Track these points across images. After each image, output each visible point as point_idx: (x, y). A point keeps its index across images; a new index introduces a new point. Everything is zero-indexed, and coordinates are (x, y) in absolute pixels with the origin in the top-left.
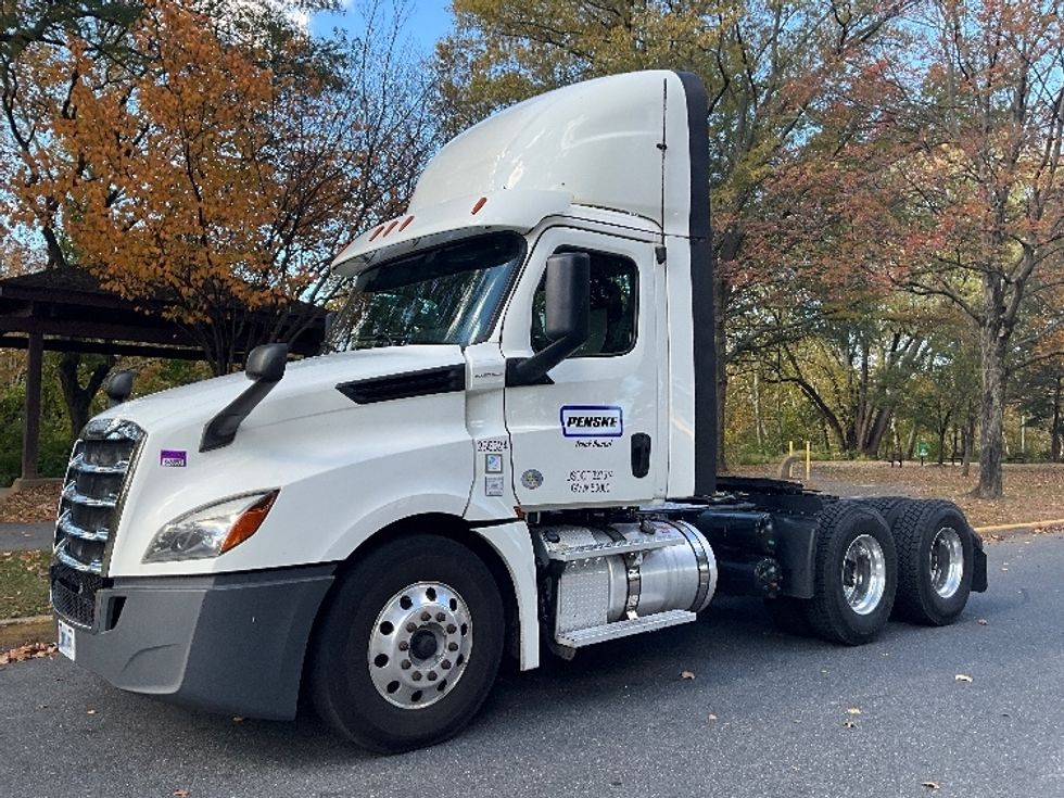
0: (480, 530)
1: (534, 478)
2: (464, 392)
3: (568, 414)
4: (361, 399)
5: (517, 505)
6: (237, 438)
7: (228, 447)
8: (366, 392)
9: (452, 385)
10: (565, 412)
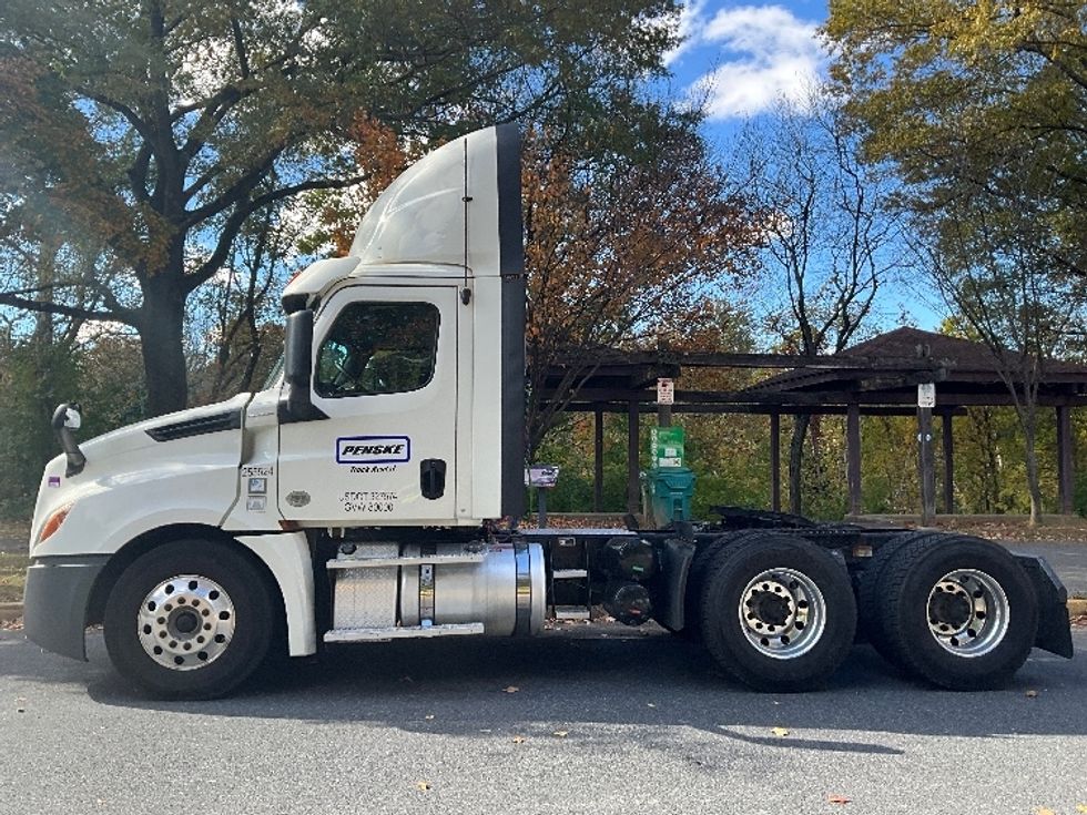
0: (241, 539)
1: (300, 499)
2: (241, 431)
3: (343, 445)
4: (160, 438)
5: (282, 519)
6: (85, 468)
7: (80, 475)
8: (164, 434)
9: (232, 425)
10: (341, 443)
